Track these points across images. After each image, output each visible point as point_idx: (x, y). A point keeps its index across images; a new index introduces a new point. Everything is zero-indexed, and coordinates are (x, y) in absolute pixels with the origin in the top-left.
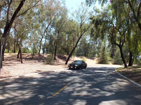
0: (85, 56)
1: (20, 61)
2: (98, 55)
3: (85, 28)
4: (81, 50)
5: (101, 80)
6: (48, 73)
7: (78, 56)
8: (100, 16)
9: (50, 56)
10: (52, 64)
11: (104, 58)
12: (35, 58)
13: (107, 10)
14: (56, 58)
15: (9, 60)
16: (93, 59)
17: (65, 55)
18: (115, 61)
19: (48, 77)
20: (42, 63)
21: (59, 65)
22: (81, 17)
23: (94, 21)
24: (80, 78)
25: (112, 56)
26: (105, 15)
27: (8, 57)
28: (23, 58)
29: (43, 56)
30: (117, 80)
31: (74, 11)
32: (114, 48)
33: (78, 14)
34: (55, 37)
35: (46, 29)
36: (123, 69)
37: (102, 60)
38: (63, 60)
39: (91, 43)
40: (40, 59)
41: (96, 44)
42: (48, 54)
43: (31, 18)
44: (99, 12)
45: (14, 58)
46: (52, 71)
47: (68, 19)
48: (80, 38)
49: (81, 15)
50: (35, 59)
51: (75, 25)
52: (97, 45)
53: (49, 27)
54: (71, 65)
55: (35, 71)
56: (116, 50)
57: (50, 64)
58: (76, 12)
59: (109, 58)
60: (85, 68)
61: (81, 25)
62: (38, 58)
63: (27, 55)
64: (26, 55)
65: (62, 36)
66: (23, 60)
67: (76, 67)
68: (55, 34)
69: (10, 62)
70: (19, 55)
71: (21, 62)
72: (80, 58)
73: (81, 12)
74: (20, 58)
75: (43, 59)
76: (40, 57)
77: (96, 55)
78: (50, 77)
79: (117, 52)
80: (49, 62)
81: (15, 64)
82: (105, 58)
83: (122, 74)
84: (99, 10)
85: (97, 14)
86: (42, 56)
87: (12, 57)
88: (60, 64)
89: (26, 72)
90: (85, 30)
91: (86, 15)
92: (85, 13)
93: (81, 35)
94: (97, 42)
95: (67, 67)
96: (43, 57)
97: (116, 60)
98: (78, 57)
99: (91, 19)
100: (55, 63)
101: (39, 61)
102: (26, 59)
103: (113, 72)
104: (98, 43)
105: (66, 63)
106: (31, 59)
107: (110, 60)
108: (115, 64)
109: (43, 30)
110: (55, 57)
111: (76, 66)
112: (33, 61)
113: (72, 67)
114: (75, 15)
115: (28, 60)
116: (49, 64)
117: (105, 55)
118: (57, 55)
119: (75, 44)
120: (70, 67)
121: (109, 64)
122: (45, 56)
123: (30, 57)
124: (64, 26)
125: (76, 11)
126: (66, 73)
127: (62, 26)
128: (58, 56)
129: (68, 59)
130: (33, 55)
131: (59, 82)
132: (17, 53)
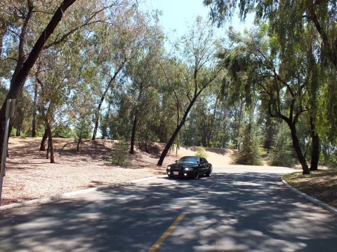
0: (205, 146)
1: (47, 158)
2: (235, 142)
3: (205, 79)
4: (194, 130)
5: (255, 206)
6: (119, 189)
7: (187, 144)
8: (243, 49)
9: (122, 144)
10: (126, 166)
11: (249, 151)
12: (85, 149)
13: (260, 36)
14: (135, 149)
15: (21, 155)
16: (223, 152)
17: (156, 144)
18: (276, 157)
19: (123, 199)
20: (102, 163)
21: (143, 166)
22: (197, 52)
23: (228, 60)
24: (204, 201)
25: (267, 145)
26: (254, 46)
27: (19, 148)
28: (55, 150)
29: (103, 145)
30: (295, 207)
31: (180, 38)
32: (273, 127)
33: (187, 45)
34: (133, 100)
35: (112, 80)
36: (301, 177)
37: (245, 156)
38: (150, 155)
39: (218, 113)
40: (96, 151)
41: (230, 117)
42: (116, 141)
43: (77, 52)
44: (239, 41)
45: (33, 149)
46: (129, 182)
47: (164, 55)
48: (192, 103)
49: (196, 47)
50: (83, 153)
51: (181, 71)
52: (232, 120)
53: (118, 75)
54: (173, 167)
55: (88, 183)
56: (278, 131)
57: (122, 166)
58: (184, 40)
59: (261, 151)
60: (208, 176)
61: (196, 71)
62: (90, 149)
63: (64, 143)
64: (62, 141)
65: (151, 96)
66: (56, 155)
67: (187, 172)
68: (133, 92)
69: (23, 159)
70: (46, 143)
71: (49, 160)
72: (191, 150)
73: (195, 39)
74: (48, 151)
75: (104, 153)
76: (96, 148)
77: (230, 143)
78: (128, 199)
79: (279, 135)
80: (118, 159)
81: (35, 165)
82: (252, 149)
83: (302, 191)
84: (239, 34)
85: (235, 45)
86: (100, 145)
87: (26, 147)
88: (144, 164)
89: (66, 185)
90: (205, 84)
91: (207, 46)
92: (205, 43)
93: (196, 96)
94: (231, 113)
95: (165, 174)
96: (103, 147)
97: (278, 156)
98: (187, 149)
99: (220, 56)
100: (133, 161)
101: (94, 158)
102: (62, 152)
103: (279, 186)
105: (160, 164)
106: (74, 152)
107: (264, 156)
108: (275, 164)
109: (104, 83)
110: (132, 148)
111: (187, 169)
112: (78, 157)
113: (176, 173)
114: (182, 47)
115: (67, 155)
116: (117, 164)
117: (251, 144)
118: (136, 142)
119: (181, 116)
120: (172, 173)
121: (262, 165)
122: (109, 145)
123: (72, 146)
124: (154, 72)
125: (183, 38)
126: (163, 187)
127: (149, 72)
128: (139, 144)
129: (164, 154)
130: (80, 142)
131: (154, 212)
132: (41, 138)
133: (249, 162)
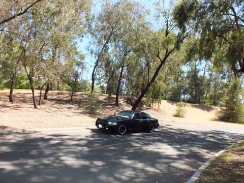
11: (233, 109)
37: (228, 114)
41: (223, 78)
52: (225, 81)
71: (33, 106)
93: (166, 56)
94: (224, 75)
104: (227, 76)
110: (117, 101)
113: (100, 126)
115: (60, 103)
133: (231, 120)
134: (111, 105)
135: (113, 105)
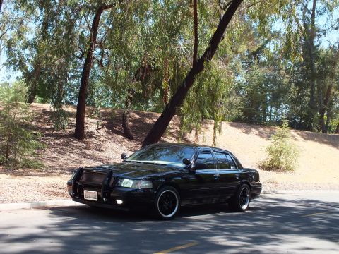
110: (80, 125)
134: (58, 136)
135: (66, 136)
